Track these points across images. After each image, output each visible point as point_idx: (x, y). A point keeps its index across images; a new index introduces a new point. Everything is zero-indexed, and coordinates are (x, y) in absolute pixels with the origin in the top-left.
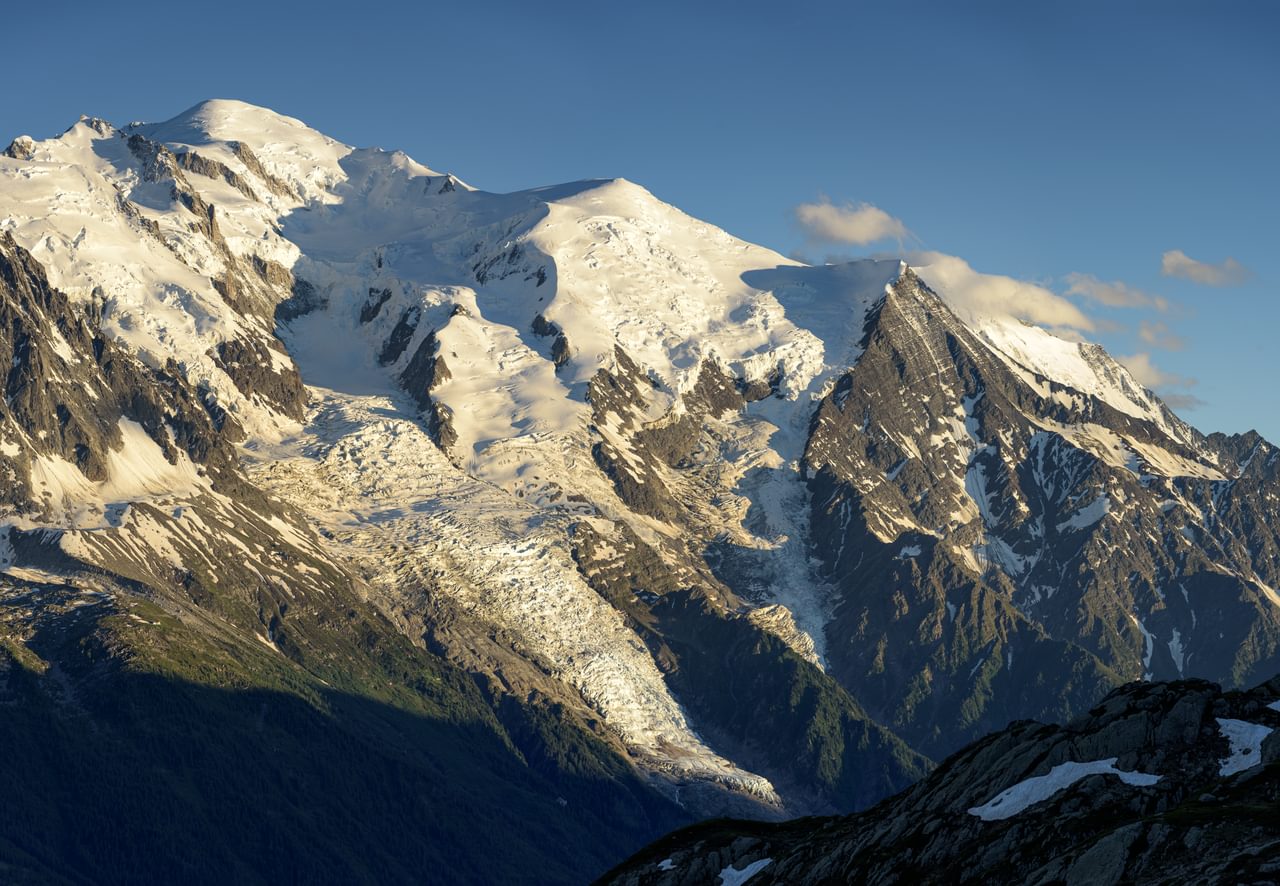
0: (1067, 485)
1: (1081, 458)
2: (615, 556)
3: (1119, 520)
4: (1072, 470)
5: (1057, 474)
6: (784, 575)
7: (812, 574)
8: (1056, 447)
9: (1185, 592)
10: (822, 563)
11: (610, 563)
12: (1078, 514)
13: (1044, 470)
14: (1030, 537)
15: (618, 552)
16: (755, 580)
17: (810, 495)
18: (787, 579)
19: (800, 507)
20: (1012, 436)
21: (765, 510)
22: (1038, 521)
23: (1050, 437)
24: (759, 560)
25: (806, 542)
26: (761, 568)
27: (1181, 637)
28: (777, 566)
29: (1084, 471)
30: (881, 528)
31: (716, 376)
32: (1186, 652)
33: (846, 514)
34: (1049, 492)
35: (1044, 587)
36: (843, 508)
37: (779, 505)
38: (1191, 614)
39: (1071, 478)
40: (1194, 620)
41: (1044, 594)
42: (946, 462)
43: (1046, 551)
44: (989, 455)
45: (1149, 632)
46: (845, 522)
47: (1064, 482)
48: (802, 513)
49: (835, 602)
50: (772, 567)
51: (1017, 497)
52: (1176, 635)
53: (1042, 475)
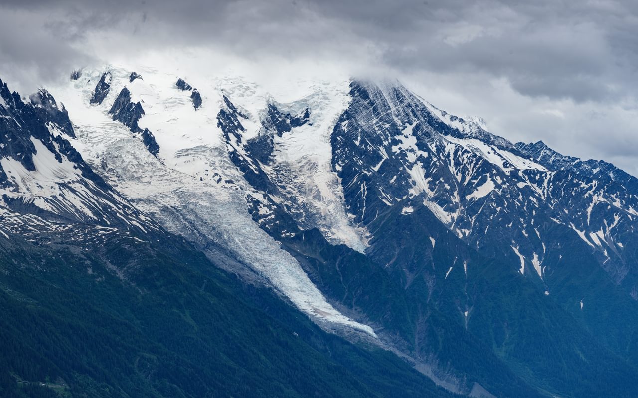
0: (468, 174)
1: (474, 159)
2: (269, 213)
3: (500, 193)
4: (470, 165)
5: (462, 168)
6: (337, 223)
7: (351, 222)
8: (460, 153)
9: (538, 234)
10: (355, 216)
11: (267, 216)
12: (477, 190)
13: (455, 164)
14: (452, 203)
15: (270, 210)
16: (324, 226)
17: (340, 180)
18: (339, 225)
19: (336, 186)
20: (435, 146)
21: (319, 188)
22: (455, 193)
23: (456, 147)
24: (323, 215)
25: (344, 205)
26: (325, 219)
27: (538, 258)
28: (332, 218)
29: (477, 166)
30: (384, 198)
31: (276, 113)
32: (542, 265)
33: (364, 190)
34: (459, 177)
35: (463, 230)
36: (362, 187)
37: (326, 185)
38: (542, 245)
39: (470, 170)
40: (544, 248)
41: (464, 234)
42: (401, 161)
43: (462, 211)
44: (424, 157)
45: (521, 255)
46: (364, 194)
47: (467, 172)
48: (338, 189)
49: (367, 238)
50: (330, 219)
51: (443, 181)
52: (536, 256)
53: (454, 168)
